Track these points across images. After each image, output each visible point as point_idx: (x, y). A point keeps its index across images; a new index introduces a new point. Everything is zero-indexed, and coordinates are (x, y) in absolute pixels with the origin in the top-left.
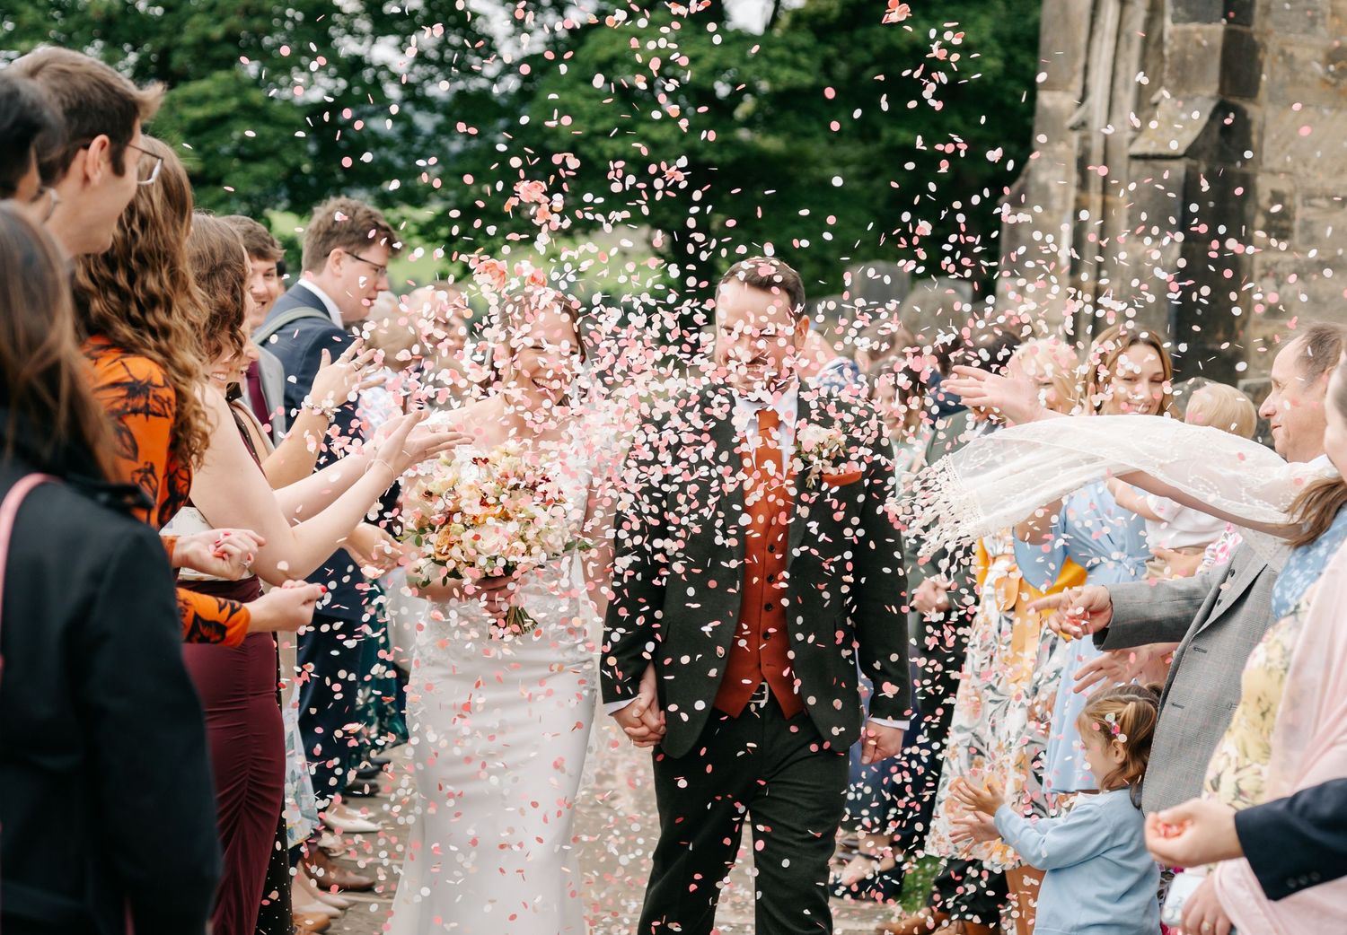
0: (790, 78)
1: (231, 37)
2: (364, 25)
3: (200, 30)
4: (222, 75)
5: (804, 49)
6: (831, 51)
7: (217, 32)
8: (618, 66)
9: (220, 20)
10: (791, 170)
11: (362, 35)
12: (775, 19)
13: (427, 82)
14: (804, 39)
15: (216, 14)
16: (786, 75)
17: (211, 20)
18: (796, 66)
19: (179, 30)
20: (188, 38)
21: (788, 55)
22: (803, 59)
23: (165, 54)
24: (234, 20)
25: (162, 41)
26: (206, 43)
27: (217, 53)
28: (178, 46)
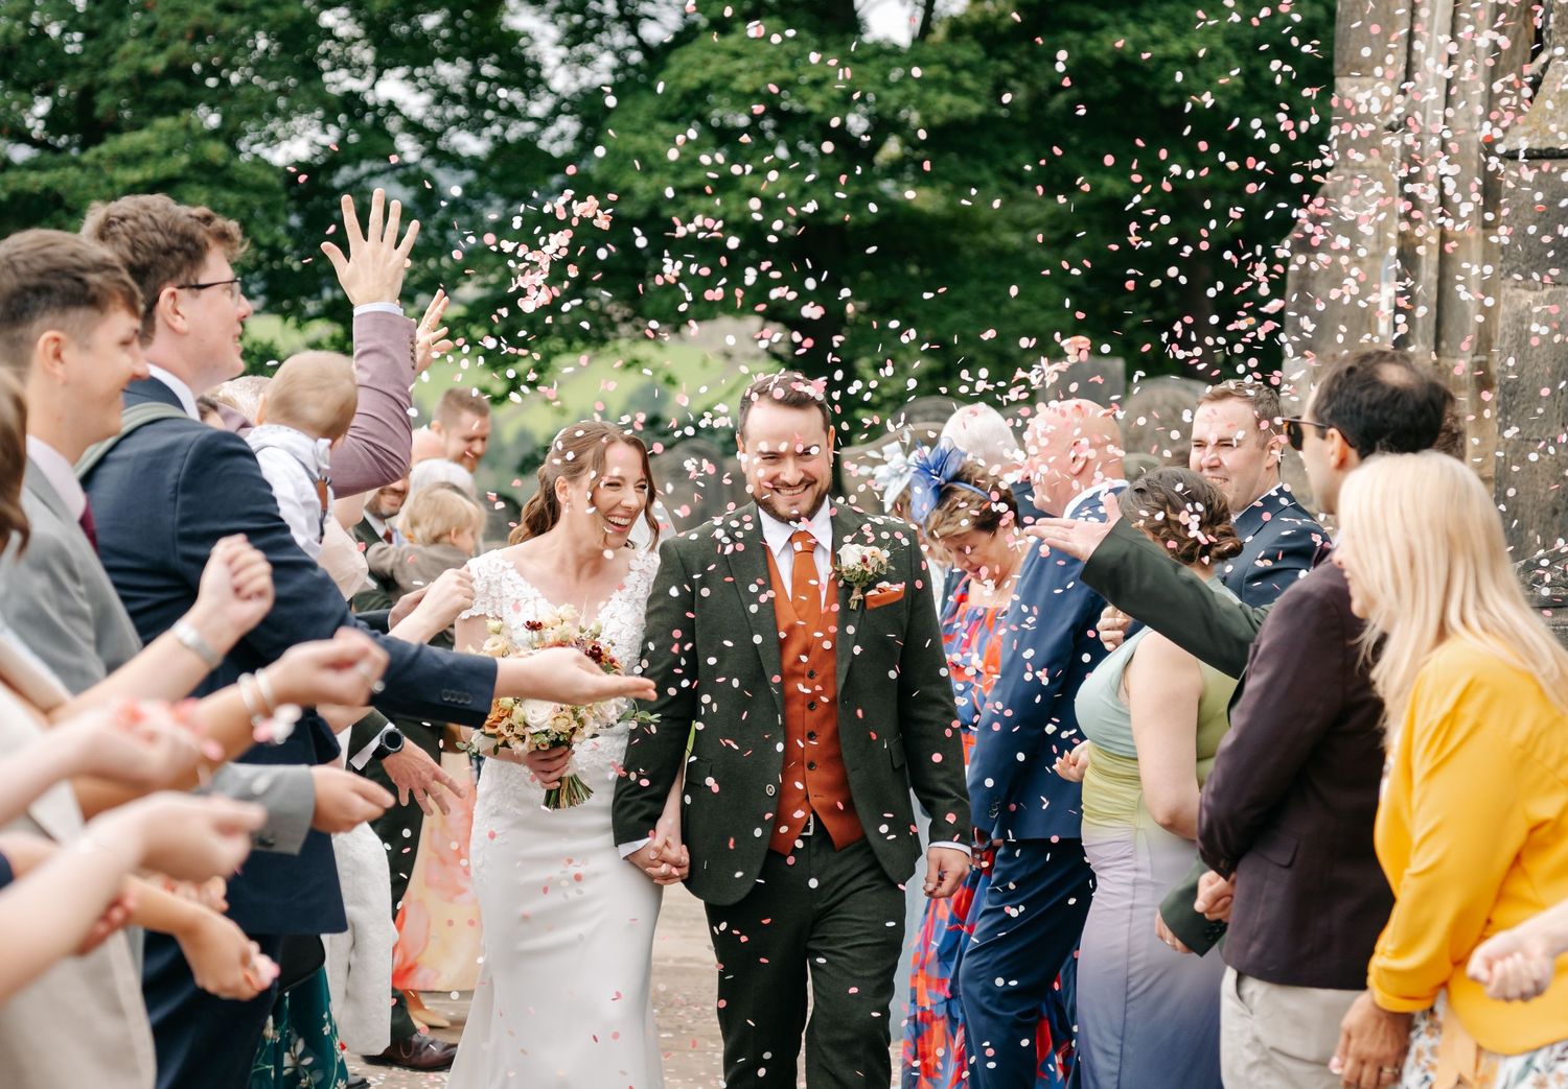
0: (950, 107)
1: (178, 70)
2: (365, 54)
3: (133, 62)
4: (165, 123)
5: (968, 66)
6: (1007, 67)
7: (158, 63)
8: (712, 98)
9: (161, 48)
10: (955, 237)
11: (362, 67)
12: (926, 28)
13: (452, 129)
14: (968, 52)
15: (155, 38)
16: (945, 103)
17: (150, 49)
18: (958, 89)
19: (105, 63)
20: (117, 74)
21: (947, 75)
22: (967, 79)
23: (87, 95)
24: (181, 46)
25: (83, 78)
26: (143, 80)
27: (158, 93)
28: (105, 85)
